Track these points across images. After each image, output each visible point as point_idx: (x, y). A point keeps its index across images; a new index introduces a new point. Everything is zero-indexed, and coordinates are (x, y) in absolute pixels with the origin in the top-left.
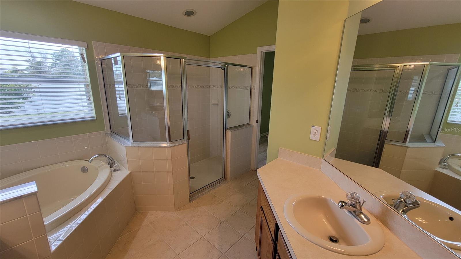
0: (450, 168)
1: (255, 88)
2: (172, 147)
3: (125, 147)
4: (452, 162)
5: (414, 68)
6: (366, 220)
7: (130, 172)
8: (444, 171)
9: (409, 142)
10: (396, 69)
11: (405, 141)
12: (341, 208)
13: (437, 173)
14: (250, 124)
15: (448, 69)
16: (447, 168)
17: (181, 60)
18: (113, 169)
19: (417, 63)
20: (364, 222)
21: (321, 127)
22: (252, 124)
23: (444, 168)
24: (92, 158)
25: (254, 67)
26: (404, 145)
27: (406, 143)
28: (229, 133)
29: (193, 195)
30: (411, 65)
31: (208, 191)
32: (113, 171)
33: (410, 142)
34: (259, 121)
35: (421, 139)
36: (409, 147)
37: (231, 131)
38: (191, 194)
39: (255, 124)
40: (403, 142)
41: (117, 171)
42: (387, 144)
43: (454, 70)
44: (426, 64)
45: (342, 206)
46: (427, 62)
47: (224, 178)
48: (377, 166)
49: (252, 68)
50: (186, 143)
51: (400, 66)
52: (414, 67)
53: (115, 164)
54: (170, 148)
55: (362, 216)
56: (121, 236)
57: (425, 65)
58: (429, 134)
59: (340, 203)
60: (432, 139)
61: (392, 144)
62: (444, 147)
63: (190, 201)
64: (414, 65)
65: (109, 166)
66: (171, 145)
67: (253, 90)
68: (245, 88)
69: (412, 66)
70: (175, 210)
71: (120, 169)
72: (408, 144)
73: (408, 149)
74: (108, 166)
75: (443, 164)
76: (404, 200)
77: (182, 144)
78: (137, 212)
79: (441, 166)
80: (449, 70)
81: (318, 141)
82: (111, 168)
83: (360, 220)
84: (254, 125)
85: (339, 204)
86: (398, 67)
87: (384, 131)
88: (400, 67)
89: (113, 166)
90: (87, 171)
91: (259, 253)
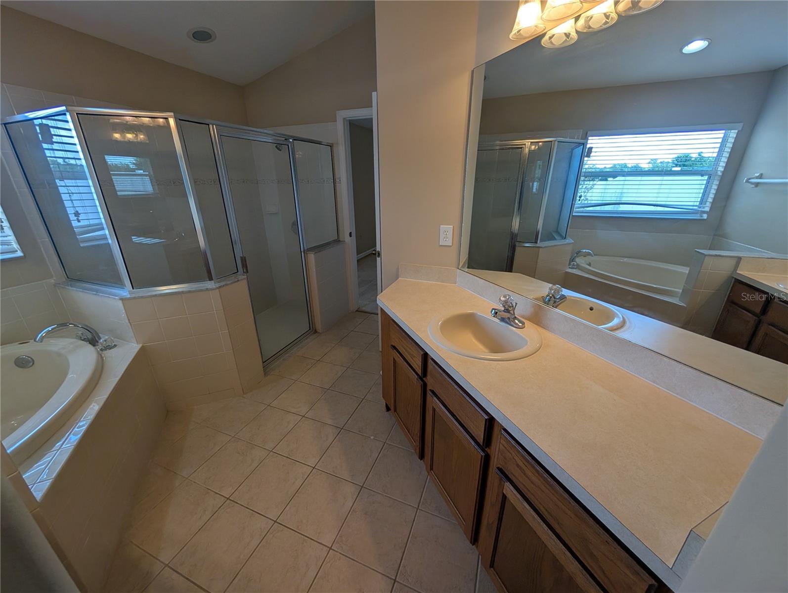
0: (578, 267)
1: (340, 180)
2: (220, 287)
3: (121, 301)
4: (580, 261)
6: (520, 325)
7: (141, 345)
8: (574, 271)
10: (522, 147)
12: (494, 316)
13: (568, 274)
14: (339, 241)
15: (572, 148)
16: (575, 267)
17: (211, 126)
18: (99, 347)
19: (545, 139)
20: (519, 327)
21: (452, 226)
22: (343, 240)
23: (573, 268)
24: (43, 333)
25: (334, 145)
26: (536, 246)
27: (537, 243)
28: (312, 257)
29: (268, 364)
30: (537, 142)
32: (101, 352)
33: (541, 241)
34: (354, 234)
35: (551, 237)
36: (541, 247)
37: (314, 253)
38: (264, 363)
39: (347, 239)
40: (535, 242)
41: (110, 349)
42: (518, 246)
44: (554, 141)
45: (496, 314)
46: (554, 138)
47: (312, 331)
49: (331, 146)
50: (244, 279)
51: (527, 143)
52: (543, 144)
53: (100, 338)
54: (218, 290)
55: (517, 322)
57: (552, 142)
59: (494, 311)
60: (561, 237)
61: (523, 246)
62: (573, 243)
63: (266, 373)
64: (543, 142)
66: (218, 285)
67: (337, 184)
68: (324, 181)
69: (540, 143)
70: (244, 393)
71: (115, 346)
72: (539, 244)
73: (541, 249)
74: (87, 346)
75: (572, 263)
76: (553, 295)
77: (238, 281)
79: (570, 267)
80: (574, 149)
81: (451, 246)
82: (97, 347)
83: (515, 325)
84: (345, 240)
85: (491, 312)
86: (525, 144)
87: (513, 232)
88: (527, 145)
89: (98, 342)
90: (33, 364)
91: (395, 410)
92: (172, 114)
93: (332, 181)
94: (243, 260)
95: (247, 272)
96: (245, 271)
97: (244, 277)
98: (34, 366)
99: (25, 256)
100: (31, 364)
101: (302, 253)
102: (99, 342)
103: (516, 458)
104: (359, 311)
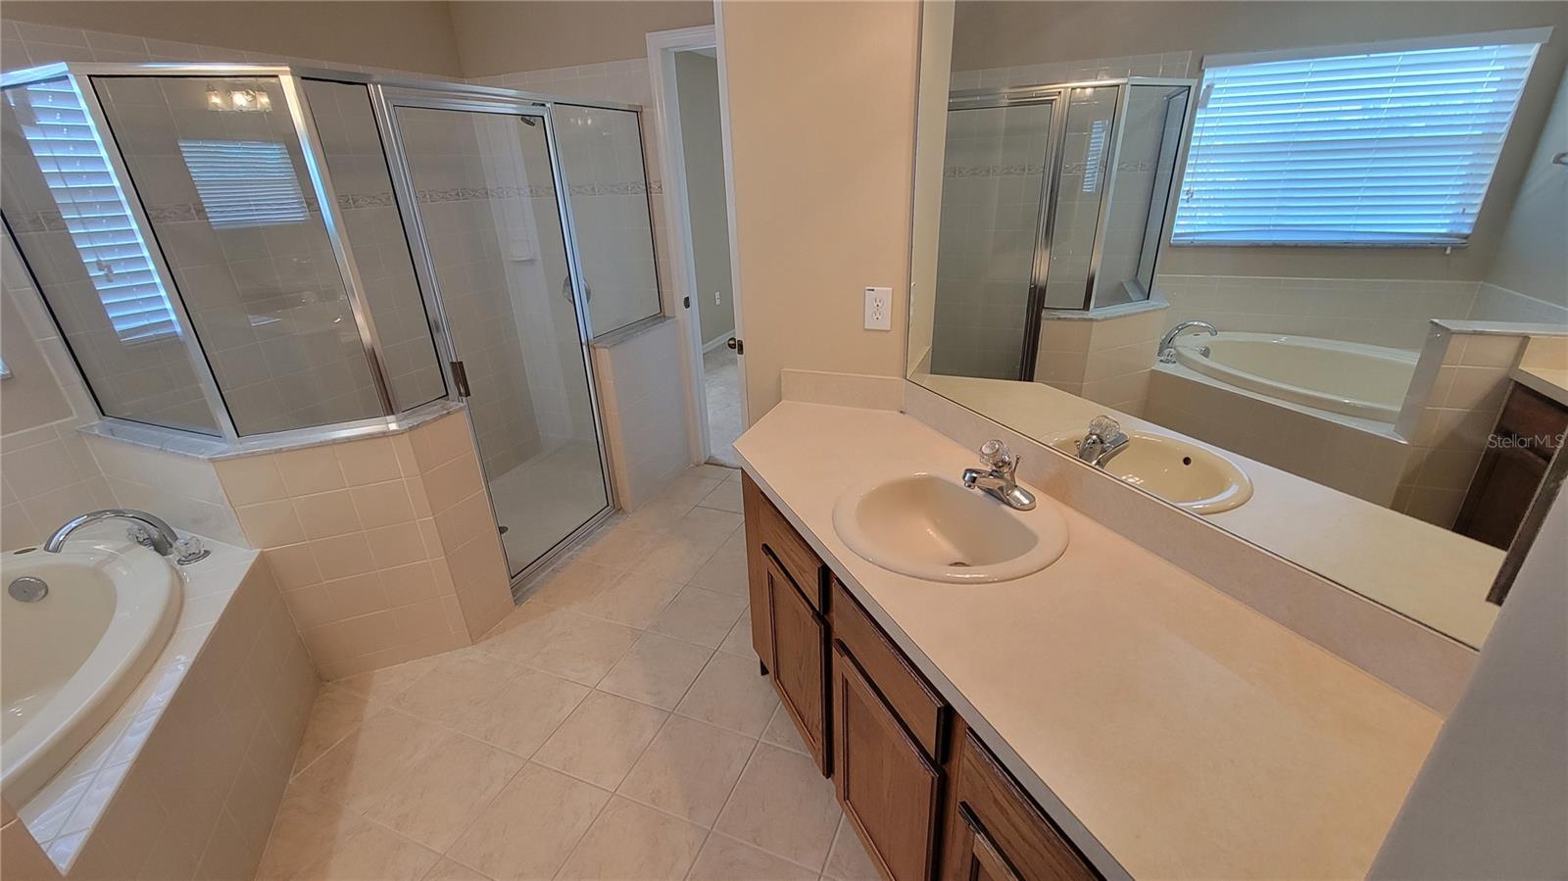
0: (1179, 359)
1: (660, 187)
2: (411, 429)
3: (211, 465)
4: (1184, 344)
5: (1095, 96)
6: (1026, 502)
7: (259, 550)
8: (1170, 369)
9: (1095, 307)
10: (1053, 100)
11: (1086, 307)
12: (970, 486)
13: (1155, 375)
14: (664, 316)
15: (1168, 96)
16: (1174, 359)
17: (371, 87)
18: (174, 557)
19: (1101, 80)
20: (1022, 508)
21: (890, 289)
22: (672, 315)
23: (1167, 361)
24: (61, 534)
25: (644, 109)
26: (1085, 317)
27: (1088, 310)
28: (605, 353)
29: (521, 580)
30: (1085, 87)
31: (571, 557)
32: (178, 567)
33: (1097, 306)
34: (694, 301)
35: (1119, 296)
36: (1097, 320)
37: (609, 345)
38: (512, 578)
39: (681, 311)
40: (1083, 309)
41: (197, 559)
42: (1047, 319)
43: (1180, 97)
44: (1122, 84)
45: (974, 480)
46: (1123, 77)
47: (614, 506)
48: (1031, 379)
49: (637, 112)
50: (462, 408)
51: (1062, 90)
52: (1093, 92)
53: (175, 539)
54: (407, 434)
55: (1017, 493)
56: (296, 772)
57: (1118, 86)
58: (1136, 282)
59: (968, 475)
60: (1142, 291)
61: (1059, 319)
62: (1168, 307)
63: (518, 598)
64: (1095, 87)
65: (152, 547)
66: (406, 424)
67: (654, 195)
68: (626, 188)
69: (1089, 91)
70: (474, 642)
71: (207, 553)
72: (1093, 312)
73: (1095, 323)
74: (150, 553)
75: (1166, 351)
76: (1099, 438)
77: (448, 413)
78: (329, 684)
79: (1162, 358)
80: (1170, 98)
81: (888, 331)
82: (170, 557)
83: (1013, 503)
84: (676, 314)
85: (964, 477)
86: (1060, 92)
87: (1036, 287)
88: (1062, 94)
89: (171, 546)
90: (47, 592)
91: (777, 675)
92: (286, 66)
93: (644, 187)
94: (458, 368)
95: (468, 394)
96: (462, 390)
97: (461, 404)
98: (48, 595)
99: (11, 373)
100: (43, 592)
101: (584, 347)
102: (174, 546)
103: (992, 788)
104: (711, 462)
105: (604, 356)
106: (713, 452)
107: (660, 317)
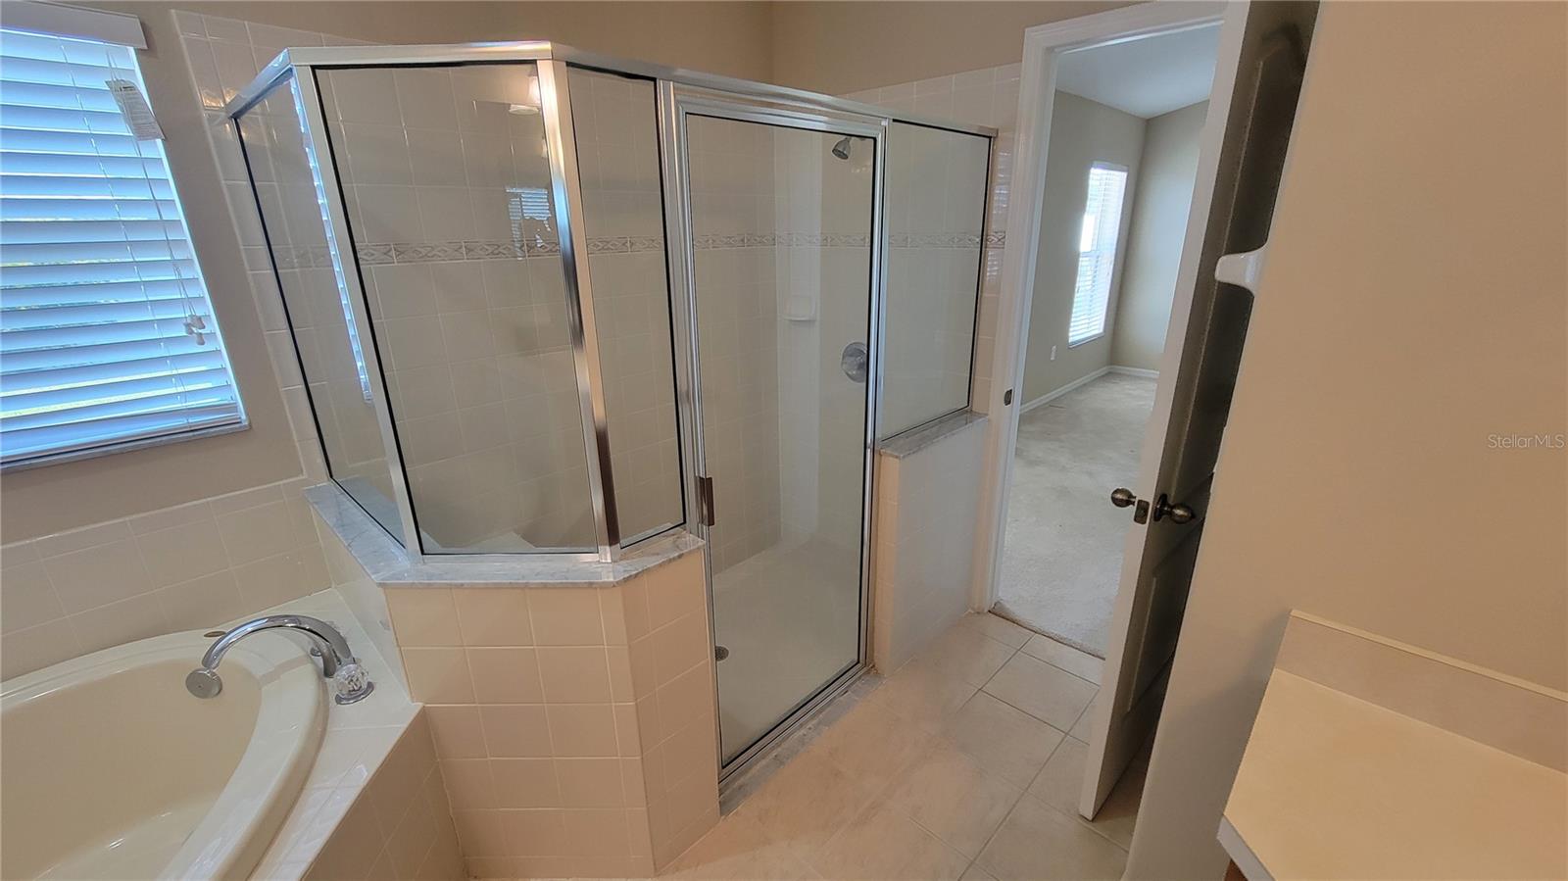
92: (547, 46)
93: (978, 240)
94: (705, 486)
95: (711, 522)
97: (700, 541)
98: (222, 693)
99: (250, 425)
100: (217, 690)
101: (869, 451)
104: (998, 612)
105: (892, 468)
106: (1000, 594)
107: (965, 413)
